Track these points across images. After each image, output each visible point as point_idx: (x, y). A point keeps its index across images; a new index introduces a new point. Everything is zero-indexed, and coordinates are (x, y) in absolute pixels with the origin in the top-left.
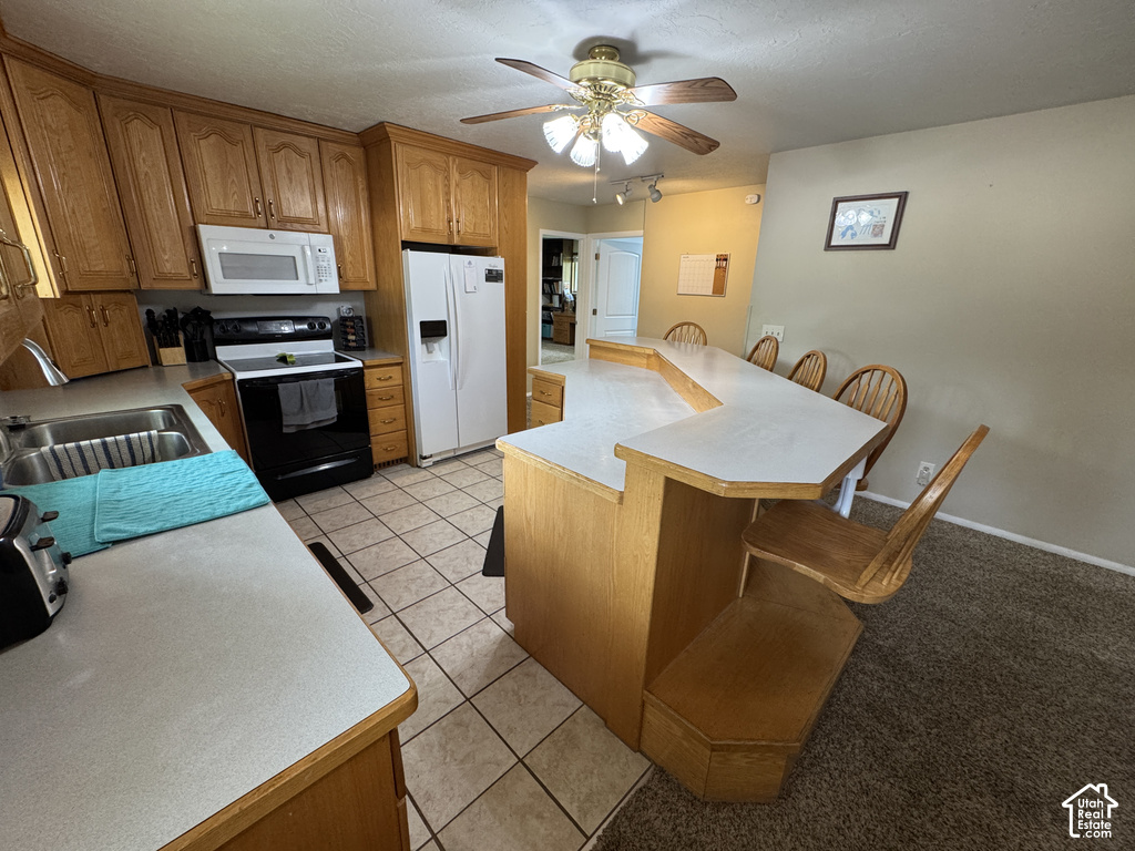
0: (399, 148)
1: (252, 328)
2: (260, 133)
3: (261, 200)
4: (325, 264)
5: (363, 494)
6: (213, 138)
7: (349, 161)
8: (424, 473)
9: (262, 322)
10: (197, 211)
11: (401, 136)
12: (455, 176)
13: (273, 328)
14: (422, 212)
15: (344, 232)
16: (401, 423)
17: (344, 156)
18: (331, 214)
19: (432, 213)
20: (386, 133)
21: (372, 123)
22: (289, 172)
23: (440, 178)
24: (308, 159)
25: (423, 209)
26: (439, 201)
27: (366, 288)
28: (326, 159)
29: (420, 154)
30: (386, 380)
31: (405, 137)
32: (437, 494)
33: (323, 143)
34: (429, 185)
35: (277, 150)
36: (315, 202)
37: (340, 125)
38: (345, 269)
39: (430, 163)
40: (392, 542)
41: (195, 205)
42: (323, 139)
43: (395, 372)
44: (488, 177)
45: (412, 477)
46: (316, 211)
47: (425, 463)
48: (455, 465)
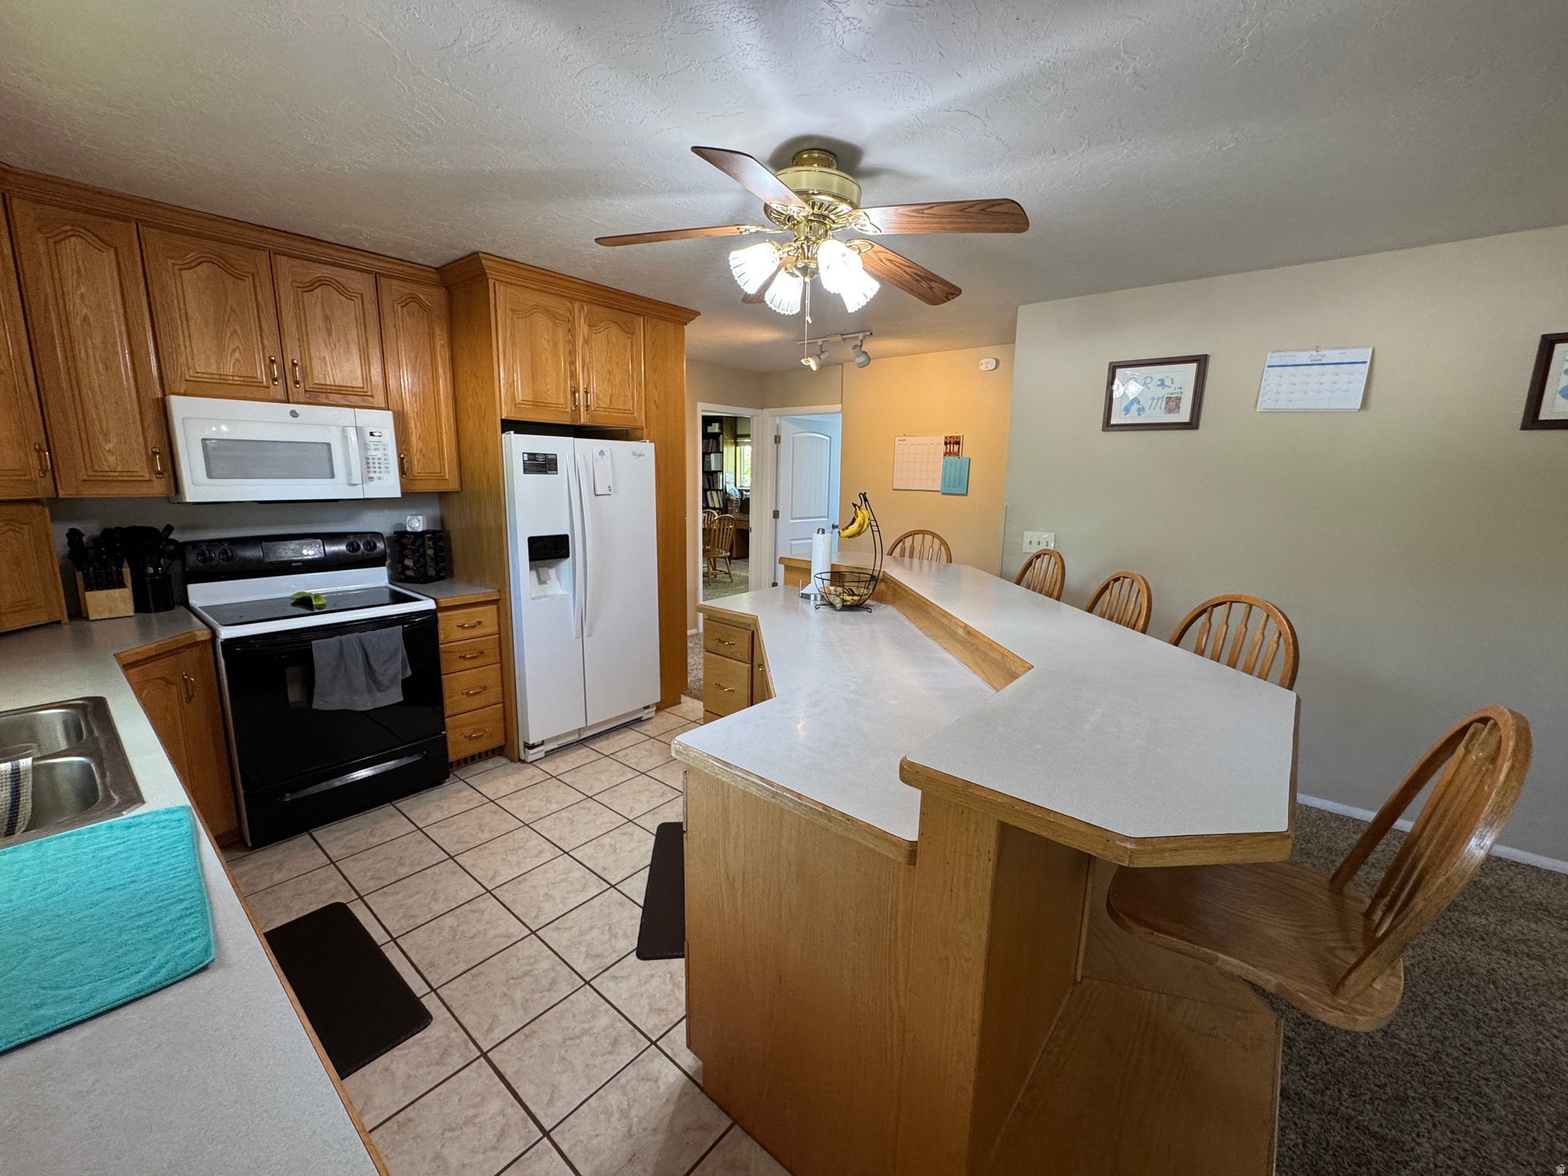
0: (501, 289)
1: (253, 553)
2: (284, 264)
3: (279, 360)
4: (379, 454)
5: (428, 815)
6: (204, 270)
7: (422, 306)
8: (530, 771)
9: (270, 544)
10: (169, 374)
11: (504, 272)
12: (583, 329)
13: (288, 552)
14: (534, 379)
15: (410, 407)
16: (494, 694)
17: (414, 298)
18: (392, 382)
19: (549, 380)
20: (482, 268)
21: (461, 254)
22: (327, 319)
23: (561, 333)
24: (358, 302)
25: (534, 374)
26: (558, 363)
27: (443, 488)
28: (386, 301)
29: (530, 298)
30: (474, 627)
31: (511, 273)
32: (554, 807)
33: (383, 280)
34: (544, 342)
35: (311, 287)
36: (366, 361)
37: (412, 256)
38: (411, 462)
39: (547, 311)
40: (481, 904)
41: (167, 367)
42: (382, 275)
43: (487, 616)
44: (630, 332)
45: (512, 780)
46: (367, 378)
47: (532, 755)
48: (580, 755)
